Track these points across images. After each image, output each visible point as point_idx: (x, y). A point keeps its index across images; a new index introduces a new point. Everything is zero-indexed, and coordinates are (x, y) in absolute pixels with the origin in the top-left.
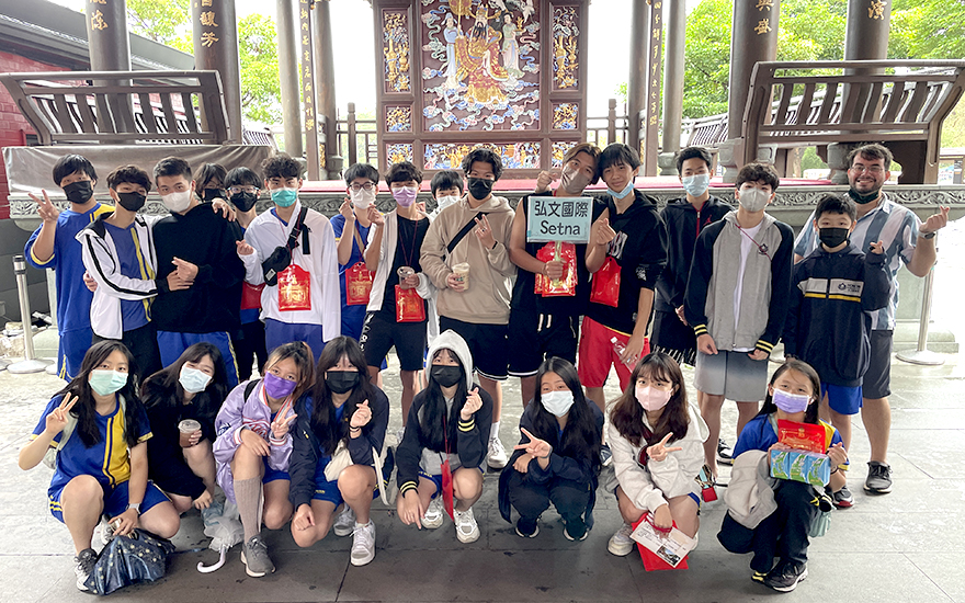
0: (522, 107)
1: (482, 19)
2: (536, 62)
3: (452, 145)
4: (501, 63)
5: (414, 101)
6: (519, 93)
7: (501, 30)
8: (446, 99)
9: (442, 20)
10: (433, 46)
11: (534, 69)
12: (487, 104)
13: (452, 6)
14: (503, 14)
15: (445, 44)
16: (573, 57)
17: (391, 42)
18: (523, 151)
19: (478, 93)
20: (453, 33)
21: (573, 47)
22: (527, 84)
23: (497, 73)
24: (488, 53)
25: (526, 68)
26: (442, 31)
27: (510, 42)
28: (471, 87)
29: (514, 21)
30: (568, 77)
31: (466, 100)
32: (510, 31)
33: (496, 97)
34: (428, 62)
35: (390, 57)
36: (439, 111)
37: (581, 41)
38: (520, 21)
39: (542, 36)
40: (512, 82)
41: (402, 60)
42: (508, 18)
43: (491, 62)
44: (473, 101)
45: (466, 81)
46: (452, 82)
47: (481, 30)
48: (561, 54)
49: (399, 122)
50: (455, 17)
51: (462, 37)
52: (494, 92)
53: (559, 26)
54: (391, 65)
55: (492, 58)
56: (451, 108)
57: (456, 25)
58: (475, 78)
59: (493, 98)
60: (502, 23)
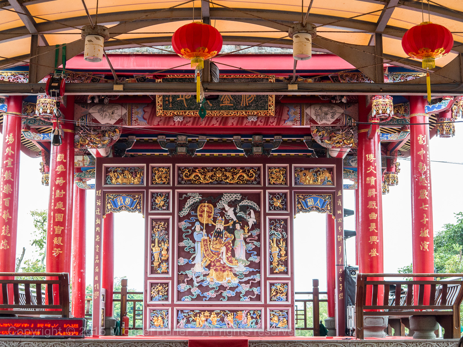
0: (248, 285)
1: (220, 226)
2: (258, 255)
4: (233, 255)
6: (246, 276)
8: (194, 279)
9: (192, 226)
10: (186, 243)
11: (257, 259)
12: (224, 283)
13: (199, 218)
14: (235, 223)
15: (194, 241)
16: (283, 252)
17: (156, 240)
18: (249, 316)
19: (217, 276)
20: (200, 235)
21: (282, 244)
22: (251, 270)
23: (231, 262)
24: (224, 249)
26: (192, 234)
27: (239, 242)
28: (212, 272)
29: (242, 228)
30: (280, 266)
31: (208, 279)
32: (240, 235)
33: (230, 278)
34: (182, 254)
35: (156, 250)
36: (188, 287)
37: (288, 242)
38: (246, 228)
39: (262, 238)
40: (241, 268)
41: (164, 253)
42: (238, 226)
43: (227, 254)
44: (213, 280)
45: (209, 267)
46: (199, 267)
47: (219, 233)
48: (274, 250)
49: (160, 295)
50: (202, 224)
51: (206, 238)
52: (228, 275)
53: (273, 231)
54: (156, 256)
55: (227, 252)
56: (198, 285)
57: (202, 230)
58: (215, 265)
59: (227, 279)
60: (234, 229)
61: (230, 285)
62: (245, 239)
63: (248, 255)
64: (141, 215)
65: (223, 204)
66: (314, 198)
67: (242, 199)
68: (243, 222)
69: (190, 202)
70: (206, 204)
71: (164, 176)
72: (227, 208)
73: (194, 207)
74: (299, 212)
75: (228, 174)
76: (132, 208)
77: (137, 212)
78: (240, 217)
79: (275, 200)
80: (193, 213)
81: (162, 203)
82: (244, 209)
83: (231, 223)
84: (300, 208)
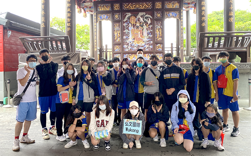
0: (148, 45)
1: (138, 24)
2: (152, 34)
3: (131, 54)
4: (143, 34)
5: (121, 44)
6: (147, 42)
7: (143, 27)
8: (129, 43)
9: (128, 25)
10: (126, 31)
11: (151, 36)
12: (140, 44)
13: (131, 22)
14: (143, 23)
15: (129, 30)
16: (161, 33)
17: (116, 30)
18: (148, 56)
20: (131, 28)
21: (160, 30)
22: (149, 40)
23: (142, 37)
24: (139, 32)
25: (149, 36)
26: (128, 27)
27: (145, 30)
28: (135, 40)
29: (146, 25)
30: (160, 38)
31: (134, 43)
32: (145, 27)
34: (125, 35)
35: (116, 34)
36: (127, 46)
37: (163, 29)
38: (147, 25)
39: (153, 28)
40: (145, 39)
41: (118, 34)
42: (144, 24)
44: (136, 44)
45: (134, 39)
46: (131, 39)
47: (138, 27)
48: (157, 32)
49: (117, 49)
51: (133, 29)
52: (141, 42)
53: (157, 26)
54: (116, 35)
55: (140, 34)
56: (130, 45)
57: (132, 26)
58: (136, 38)
59: (141, 43)
60: (143, 25)
61: (142, 45)
62: (147, 29)
63: (148, 34)
64: (110, 21)
65: (139, 16)
66: (172, 13)
67: (146, 14)
68: (146, 23)
69: (127, 16)
70: (133, 17)
71: (118, 7)
72: (140, 18)
73: (129, 18)
74: (166, 18)
75: (141, 5)
76: (107, 19)
77: (109, 20)
78: (145, 21)
79: (158, 14)
80: (128, 20)
81: (118, 17)
82: (147, 18)
83: (142, 23)
84: (167, 17)
